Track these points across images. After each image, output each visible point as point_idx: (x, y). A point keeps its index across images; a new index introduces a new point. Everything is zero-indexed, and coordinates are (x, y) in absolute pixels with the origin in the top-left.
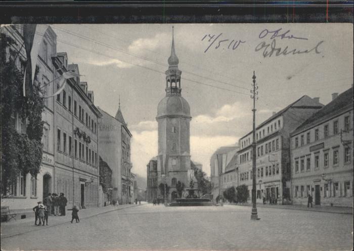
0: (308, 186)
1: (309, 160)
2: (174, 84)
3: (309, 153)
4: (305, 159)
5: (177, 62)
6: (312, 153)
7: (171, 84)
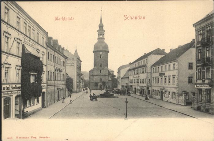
0: (158, 91)
1: (158, 79)
2: (101, 36)
3: (158, 76)
4: (157, 78)
5: (102, 26)
6: (160, 76)
7: (100, 36)
